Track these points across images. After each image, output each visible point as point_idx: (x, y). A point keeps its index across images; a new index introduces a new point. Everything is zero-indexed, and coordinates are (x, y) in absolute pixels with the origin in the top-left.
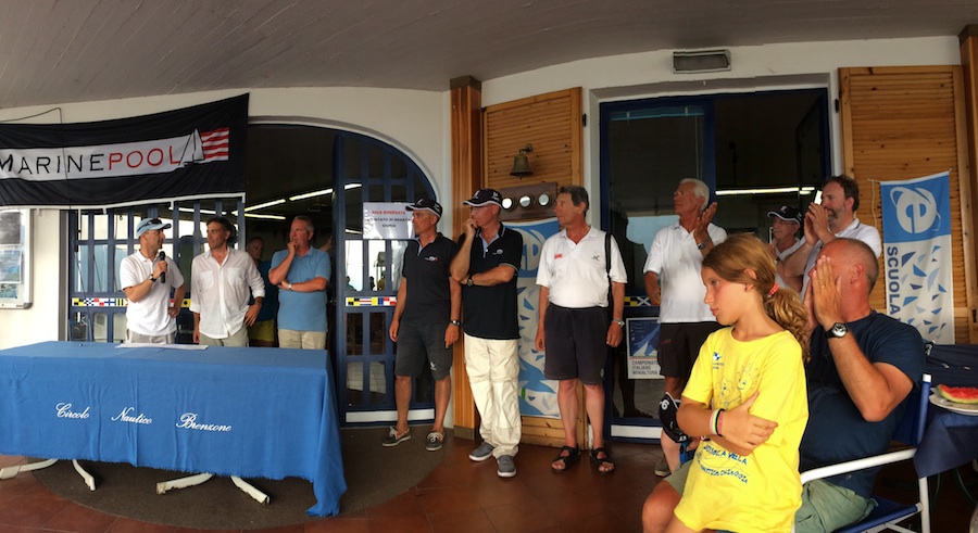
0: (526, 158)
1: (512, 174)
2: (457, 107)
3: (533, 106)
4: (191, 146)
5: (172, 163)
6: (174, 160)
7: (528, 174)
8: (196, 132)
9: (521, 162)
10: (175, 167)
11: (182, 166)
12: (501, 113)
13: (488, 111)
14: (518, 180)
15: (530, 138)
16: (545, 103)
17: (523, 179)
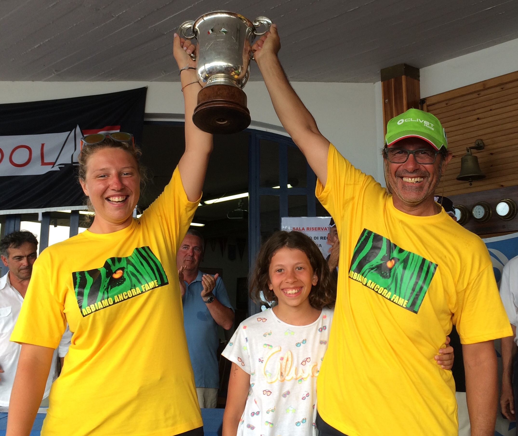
0: (476, 158)
1: (459, 179)
2: (390, 101)
3: (482, 93)
4: (70, 146)
5: (43, 163)
6: (46, 161)
7: (480, 178)
8: (78, 129)
9: (470, 164)
10: (48, 169)
11: (56, 168)
12: (443, 104)
13: (428, 103)
14: (467, 184)
15: (481, 133)
16: (498, 89)
17: (474, 184)
